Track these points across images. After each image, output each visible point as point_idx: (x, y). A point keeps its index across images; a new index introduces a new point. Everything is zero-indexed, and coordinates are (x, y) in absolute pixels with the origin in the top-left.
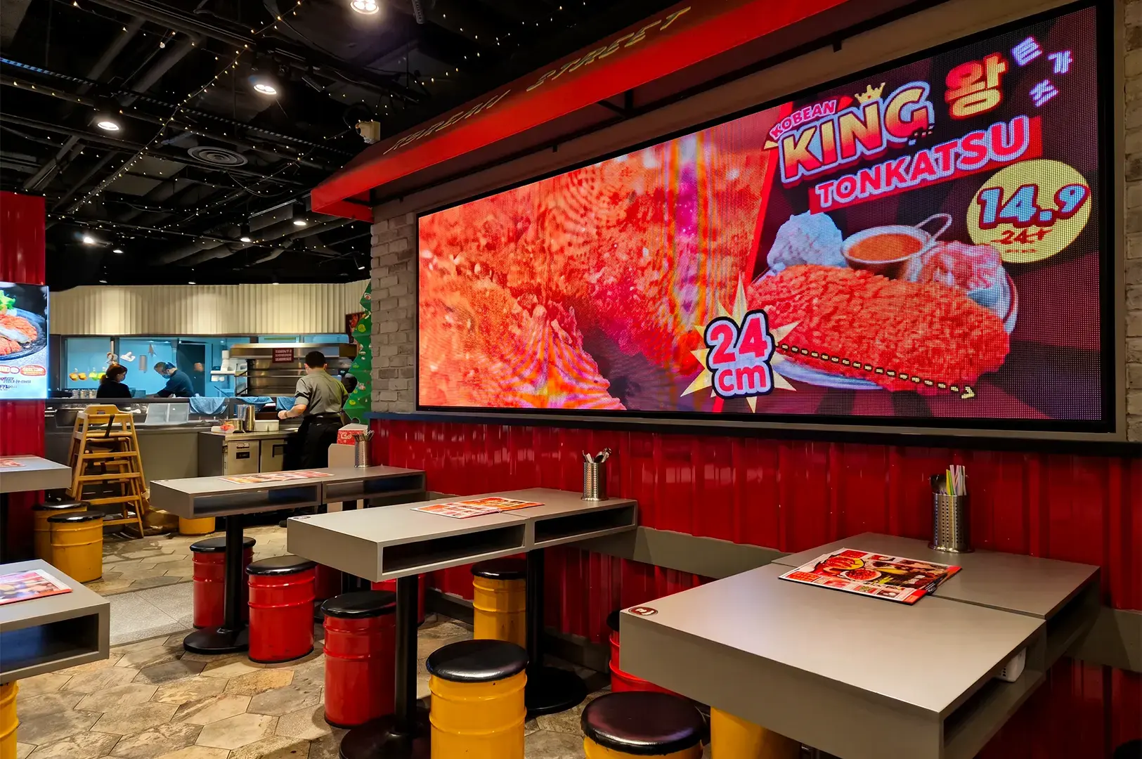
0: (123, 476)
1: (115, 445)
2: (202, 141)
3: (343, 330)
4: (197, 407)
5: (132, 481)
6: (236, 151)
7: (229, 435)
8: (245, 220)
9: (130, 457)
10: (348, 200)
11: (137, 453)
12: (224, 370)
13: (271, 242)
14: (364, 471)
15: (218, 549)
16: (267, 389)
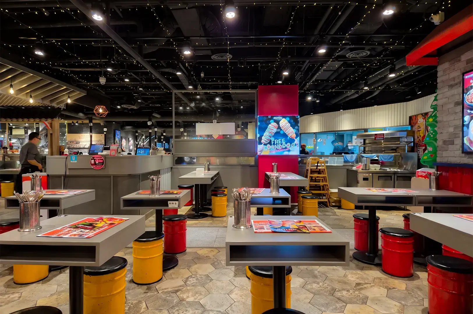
0: (321, 184)
1: (319, 172)
2: (351, 50)
3: (408, 123)
4: (346, 159)
5: (325, 186)
6: (364, 50)
7: (360, 170)
8: (366, 80)
9: (324, 177)
10: (425, 56)
11: (326, 175)
12: (354, 144)
13: (376, 88)
14: (434, 192)
15: (364, 219)
16: (371, 152)
